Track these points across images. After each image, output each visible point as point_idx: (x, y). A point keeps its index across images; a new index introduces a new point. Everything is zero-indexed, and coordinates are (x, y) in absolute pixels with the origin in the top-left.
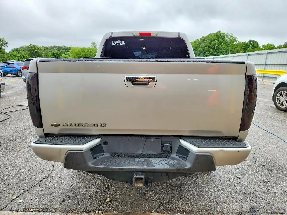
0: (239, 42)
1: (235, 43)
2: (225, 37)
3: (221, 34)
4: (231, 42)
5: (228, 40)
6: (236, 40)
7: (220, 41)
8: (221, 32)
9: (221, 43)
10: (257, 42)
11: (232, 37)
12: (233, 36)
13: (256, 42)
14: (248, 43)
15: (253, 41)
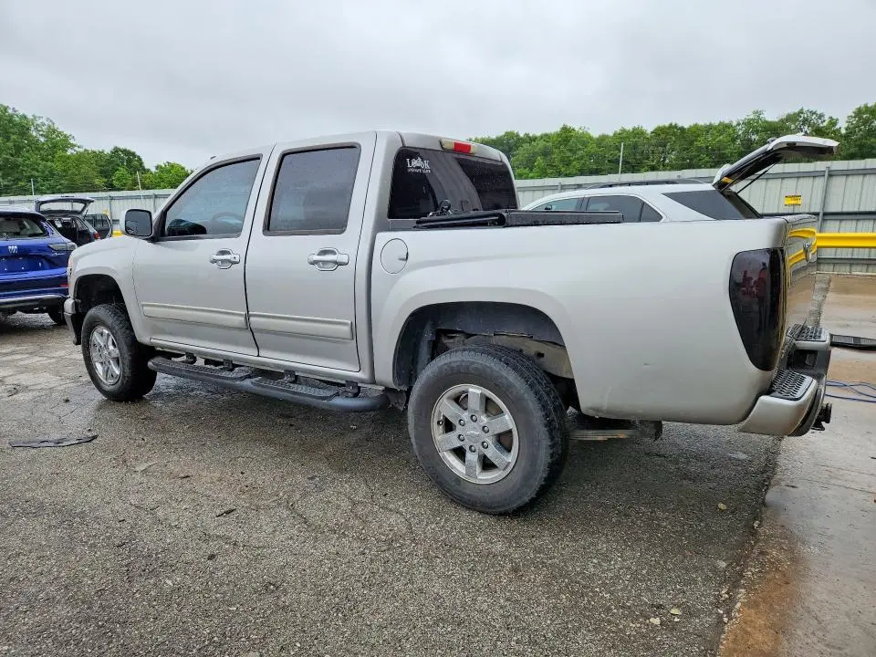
0: (81, 150)
1: (69, 152)
2: (28, 129)
3: (11, 116)
4: (54, 147)
5: (42, 139)
6: (72, 141)
7: (15, 141)
8: (10, 111)
9: (18, 149)
10: (138, 154)
11: (54, 131)
12: (56, 127)
13: (134, 154)
14: (112, 157)
15: (126, 152)
